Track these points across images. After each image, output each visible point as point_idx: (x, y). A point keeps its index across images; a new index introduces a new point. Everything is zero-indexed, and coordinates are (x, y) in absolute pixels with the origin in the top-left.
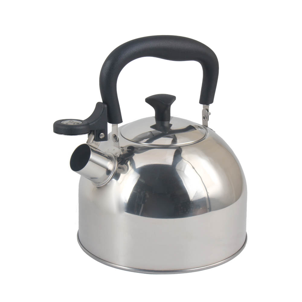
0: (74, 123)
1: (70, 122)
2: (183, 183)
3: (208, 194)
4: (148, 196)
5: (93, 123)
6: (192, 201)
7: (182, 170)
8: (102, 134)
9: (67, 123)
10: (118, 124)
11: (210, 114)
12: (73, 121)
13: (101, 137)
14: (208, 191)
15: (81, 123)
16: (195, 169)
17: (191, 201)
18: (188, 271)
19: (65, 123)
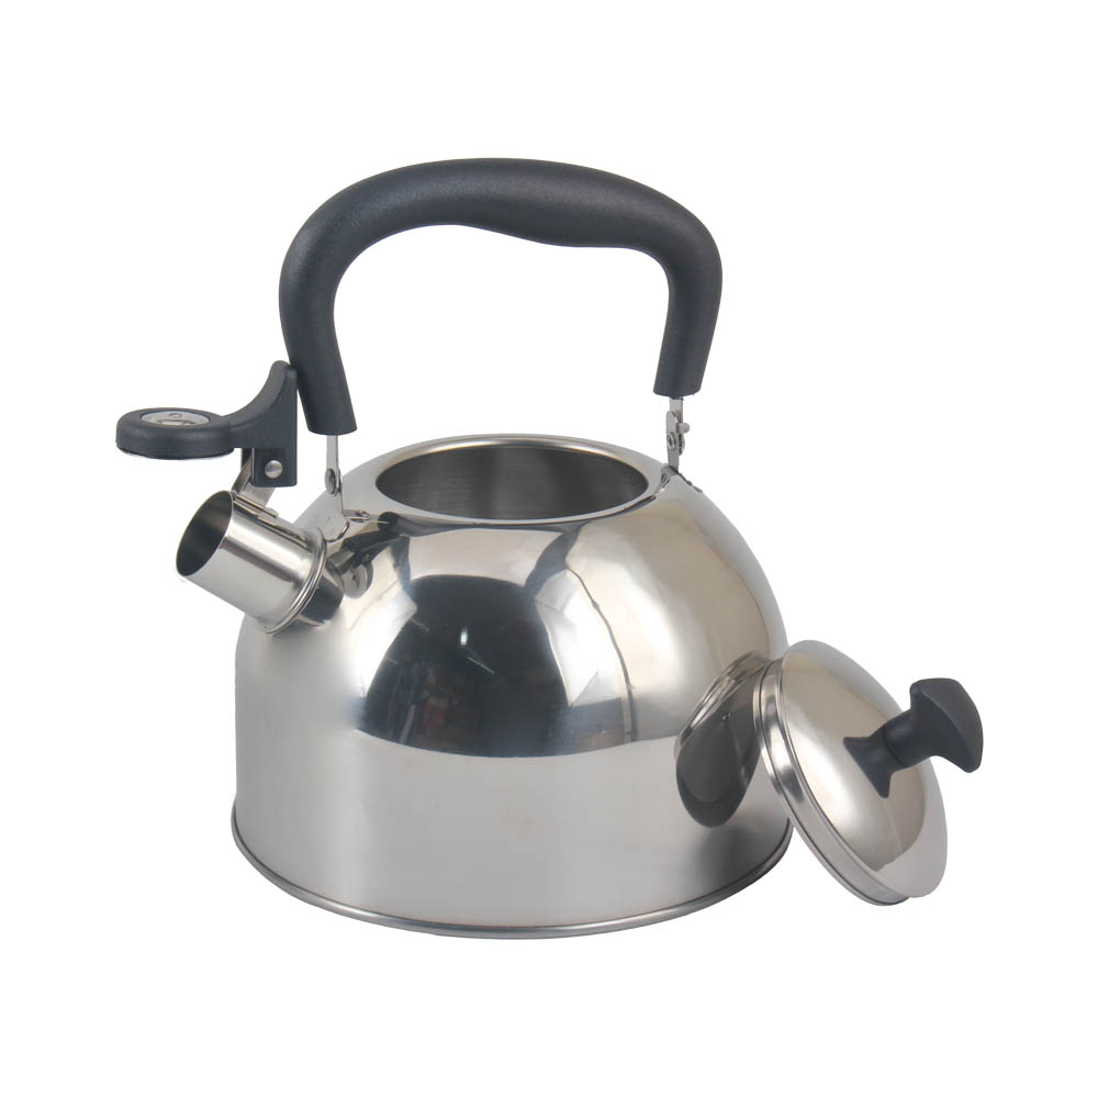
0: (185, 422)
1: (171, 418)
2: (550, 649)
3: (633, 691)
4: (432, 678)
5: (245, 427)
6: (576, 705)
7: (558, 606)
8: (274, 462)
9: (160, 421)
10: (339, 437)
11: (687, 430)
12: (181, 416)
13: (273, 474)
14: (631, 682)
15: (206, 420)
16: (599, 611)
17: (570, 708)
18: (561, 931)
19: (152, 419)
